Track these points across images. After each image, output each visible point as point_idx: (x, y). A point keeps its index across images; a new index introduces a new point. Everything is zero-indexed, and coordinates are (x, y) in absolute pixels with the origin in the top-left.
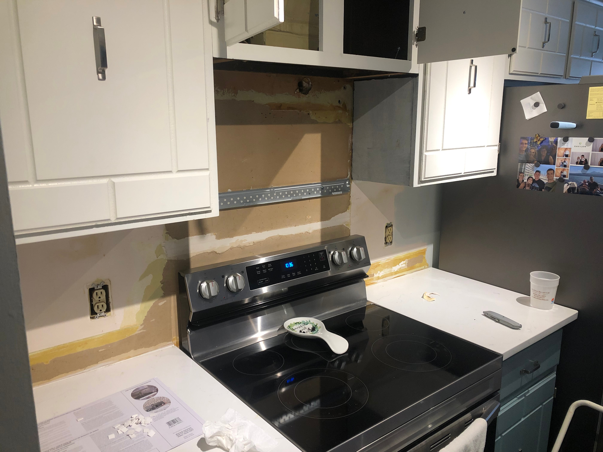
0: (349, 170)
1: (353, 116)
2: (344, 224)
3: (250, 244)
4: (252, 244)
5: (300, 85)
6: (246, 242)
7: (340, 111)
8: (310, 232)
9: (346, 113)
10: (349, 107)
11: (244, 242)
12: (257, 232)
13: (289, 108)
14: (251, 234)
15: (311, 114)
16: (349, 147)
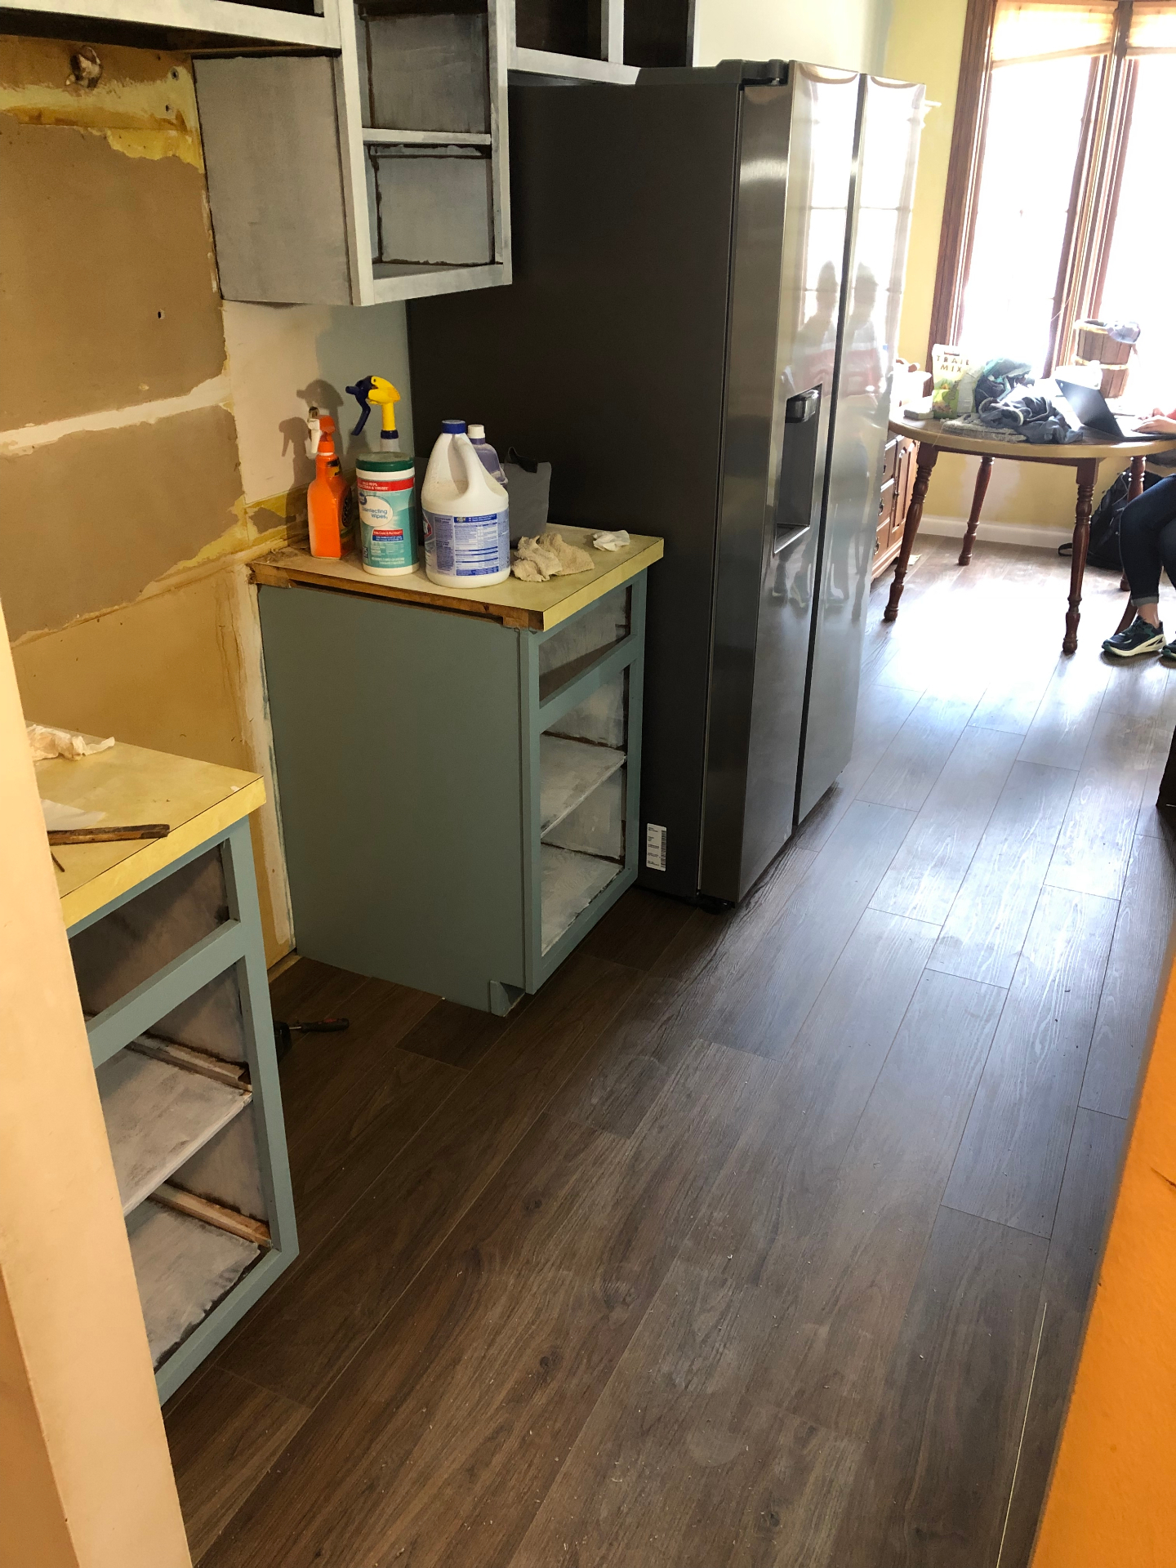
0: (213, 277)
1: (203, 146)
2: (221, 404)
3: (25, 451)
4: (30, 452)
5: (75, 66)
6: (16, 447)
7: (173, 133)
8: (152, 421)
9: (187, 137)
10: (192, 122)
11: (11, 448)
12: (38, 422)
13: (59, 121)
14: (24, 427)
15: (111, 137)
16: (206, 221)
